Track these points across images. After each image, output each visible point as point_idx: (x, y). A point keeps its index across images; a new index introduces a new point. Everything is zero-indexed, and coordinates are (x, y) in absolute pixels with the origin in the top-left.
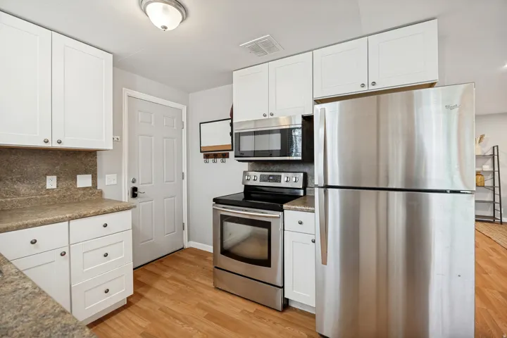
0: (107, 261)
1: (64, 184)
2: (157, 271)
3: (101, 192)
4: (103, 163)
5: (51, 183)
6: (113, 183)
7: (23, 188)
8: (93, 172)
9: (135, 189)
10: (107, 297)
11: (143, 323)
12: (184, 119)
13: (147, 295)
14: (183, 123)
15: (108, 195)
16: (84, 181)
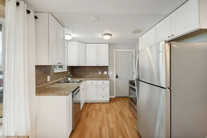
0: (103, 90)
1: (102, 73)
2: (121, 99)
3: (109, 76)
4: (109, 69)
5: (100, 73)
6: (112, 73)
7: (96, 74)
8: (107, 71)
9: (117, 76)
10: (103, 98)
11: (108, 107)
12: (134, 55)
13: (114, 103)
14: (133, 56)
15: (110, 77)
16: (105, 73)
